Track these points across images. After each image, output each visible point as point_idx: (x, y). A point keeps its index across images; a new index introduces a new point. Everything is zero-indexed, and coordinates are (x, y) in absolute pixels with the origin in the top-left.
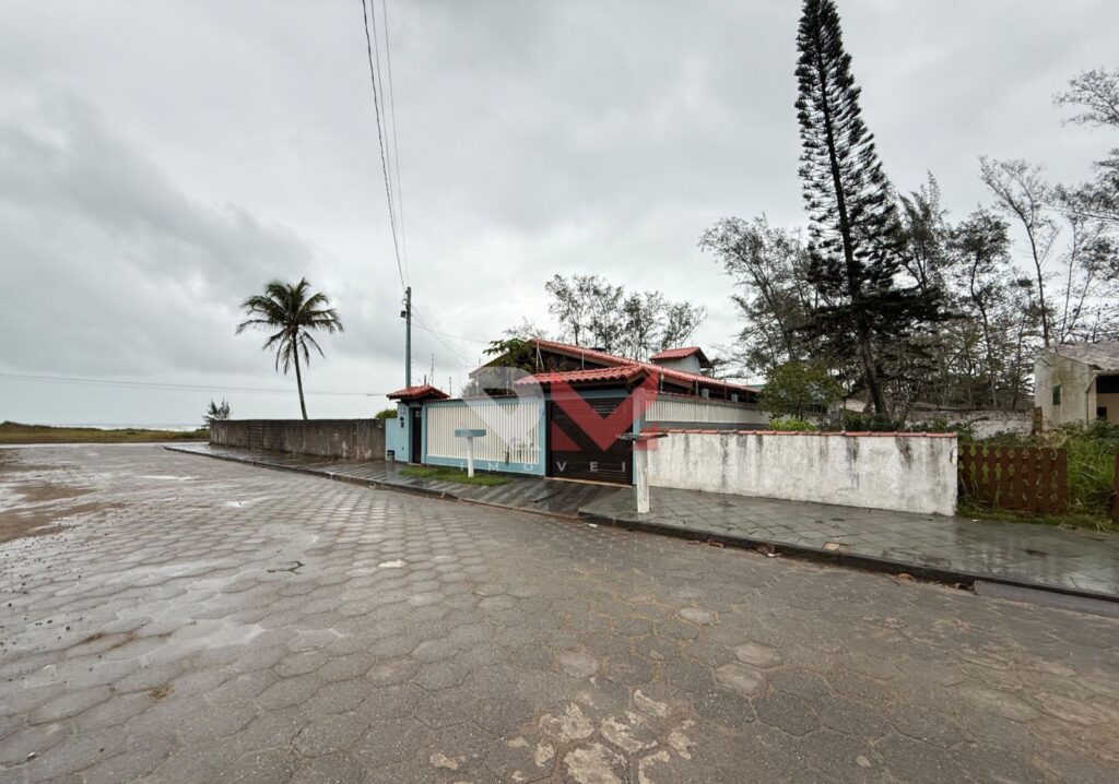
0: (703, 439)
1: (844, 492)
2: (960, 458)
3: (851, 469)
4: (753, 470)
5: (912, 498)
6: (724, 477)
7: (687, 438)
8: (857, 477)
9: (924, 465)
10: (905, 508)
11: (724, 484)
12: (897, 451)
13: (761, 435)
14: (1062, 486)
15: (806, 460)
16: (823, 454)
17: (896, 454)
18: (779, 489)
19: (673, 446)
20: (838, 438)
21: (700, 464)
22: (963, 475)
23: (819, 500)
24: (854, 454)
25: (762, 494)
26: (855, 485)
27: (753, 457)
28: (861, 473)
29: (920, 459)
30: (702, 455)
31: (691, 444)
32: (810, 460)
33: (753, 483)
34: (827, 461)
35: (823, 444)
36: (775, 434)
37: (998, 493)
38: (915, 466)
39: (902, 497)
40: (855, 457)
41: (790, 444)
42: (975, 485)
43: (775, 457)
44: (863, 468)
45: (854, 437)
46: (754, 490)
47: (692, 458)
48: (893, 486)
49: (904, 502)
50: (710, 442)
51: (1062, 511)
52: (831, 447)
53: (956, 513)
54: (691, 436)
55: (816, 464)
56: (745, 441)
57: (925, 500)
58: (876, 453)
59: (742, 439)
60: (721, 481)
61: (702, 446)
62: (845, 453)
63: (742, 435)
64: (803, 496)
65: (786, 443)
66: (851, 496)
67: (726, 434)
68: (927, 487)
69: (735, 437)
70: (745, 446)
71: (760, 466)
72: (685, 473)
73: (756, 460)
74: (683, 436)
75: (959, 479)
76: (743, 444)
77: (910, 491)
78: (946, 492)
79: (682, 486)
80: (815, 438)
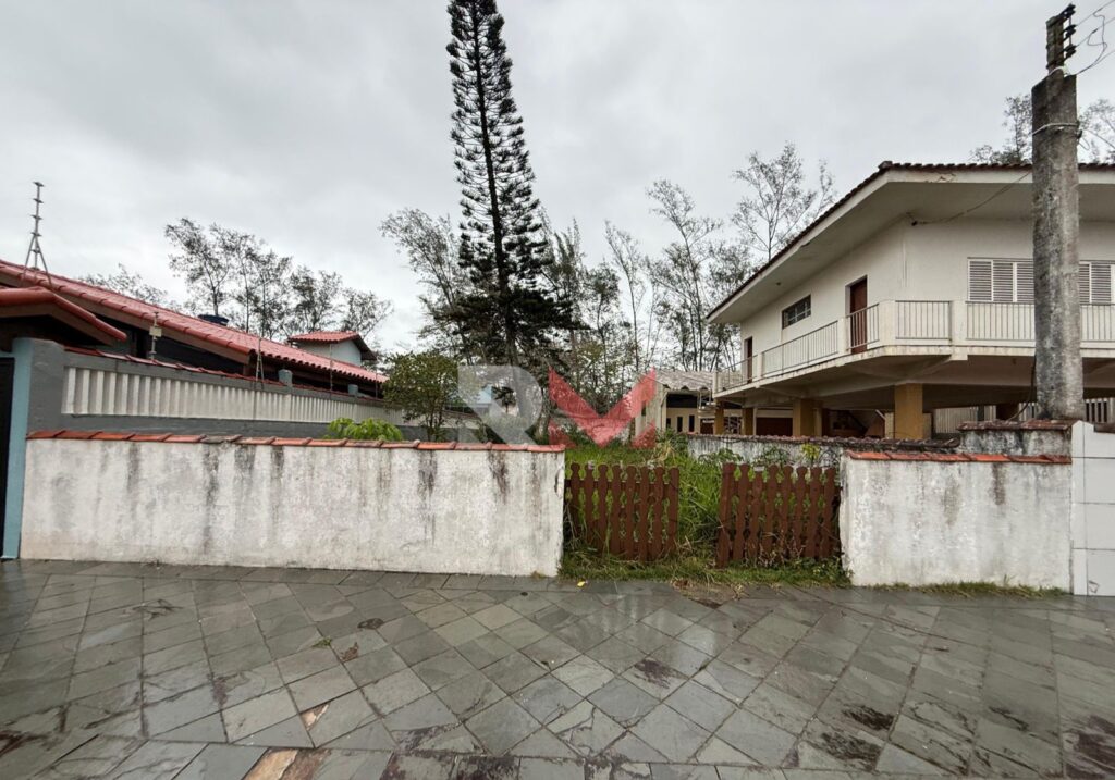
0: (168, 455)
1: (413, 549)
2: (568, 483)
3: (423, 508)
4: (263, 515)
5: (507, 552)
6: (207, 531)
7: (134, 452)
8: (432, 520)
9: (523, 498)
10: (496, 571)
11: (207, 545)
12: (489, 475)
13: (281, 447)
14: (673, 521)
15: (355, 494)
16: (383, 480)
17: (488, 482)
18: (309, 549)
19: (104, 467)
20: (407, 454)
21: (160, 506)
22: (570, 507)
23: (374, 566)
24: (429, 480)
25: (279, 562)
26: (429, 537)
27: (264, 490)
28: (439, 514)
29: (518, 487)
30: (165, 487)
31: (144, 465)
32: (363, 492)
33: (263, 541)
34: (388, 494)
35: (384, 464)
36: (305, 445)
37: (609, 532)
38: (512, 497)
39: (493, 551)
40: (431, 486)
41: (329, 463)
42: (584, 525)
43: (304, 489)
44: (442, 504)
45: (431, 450)
46: (265, 555)
47: (144, 495)
48: (483, 533)
49: (495, 559)
50: (183, 461)
51: (673, 556)
52: (395, 469)
53: (560, 571)
54: (144, 448)
55: (372, 501)
56: (251, 459)
57: (522, 552)
58: (462, 478)
59: (245, 454)
60: (201, 539)
61: (167, 469)
62: (416, 479)
63: (245, 446)
64: (346, 560)
65: (324, 461)
66: (423, 555)
67: (217, 444)
68: (526, 532)
69: (233, 450)
70: (251, 468)
71: (276, 508)
72: (126, 528)
73: (271, 495)
74: (126, 447)
75: (565, 516)
76: (246, 464)
77: (506, 540)
78: (548, 538)
79: (119, 555)
80: (374, 452)
